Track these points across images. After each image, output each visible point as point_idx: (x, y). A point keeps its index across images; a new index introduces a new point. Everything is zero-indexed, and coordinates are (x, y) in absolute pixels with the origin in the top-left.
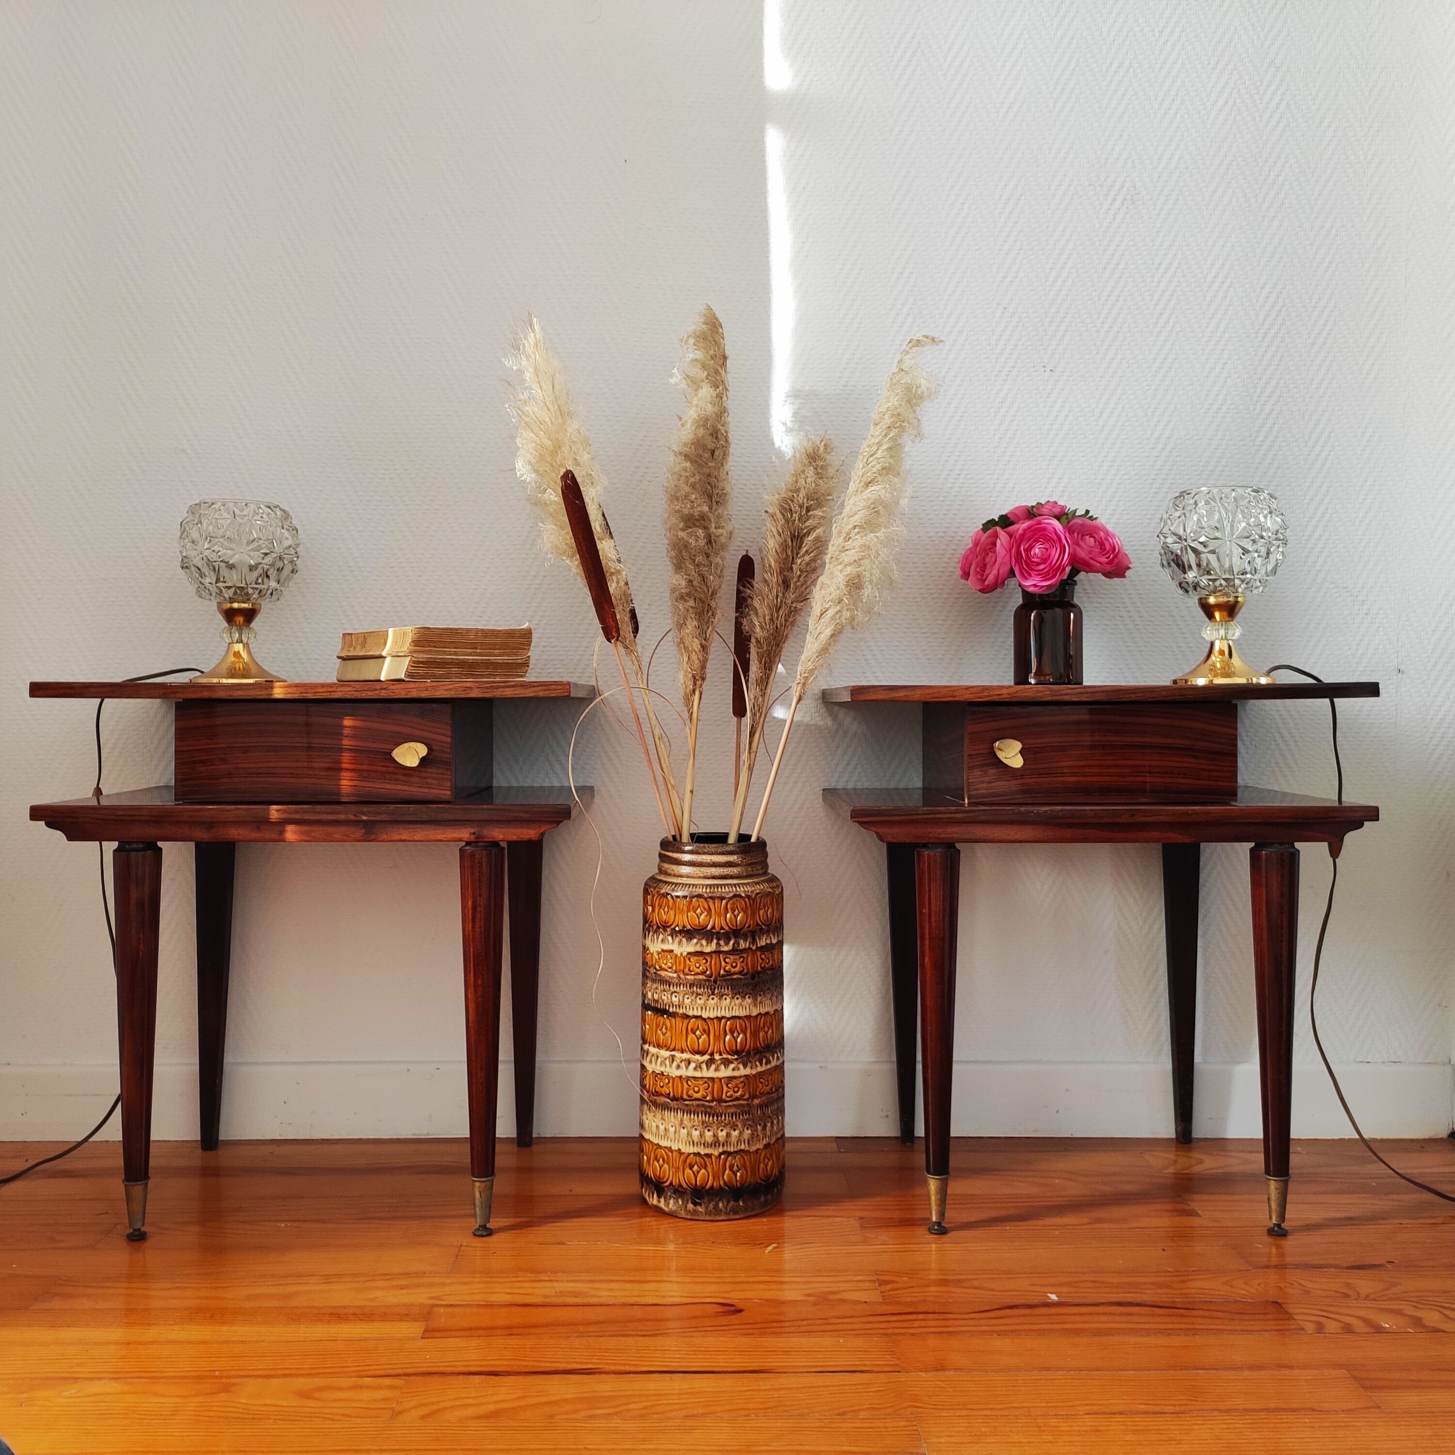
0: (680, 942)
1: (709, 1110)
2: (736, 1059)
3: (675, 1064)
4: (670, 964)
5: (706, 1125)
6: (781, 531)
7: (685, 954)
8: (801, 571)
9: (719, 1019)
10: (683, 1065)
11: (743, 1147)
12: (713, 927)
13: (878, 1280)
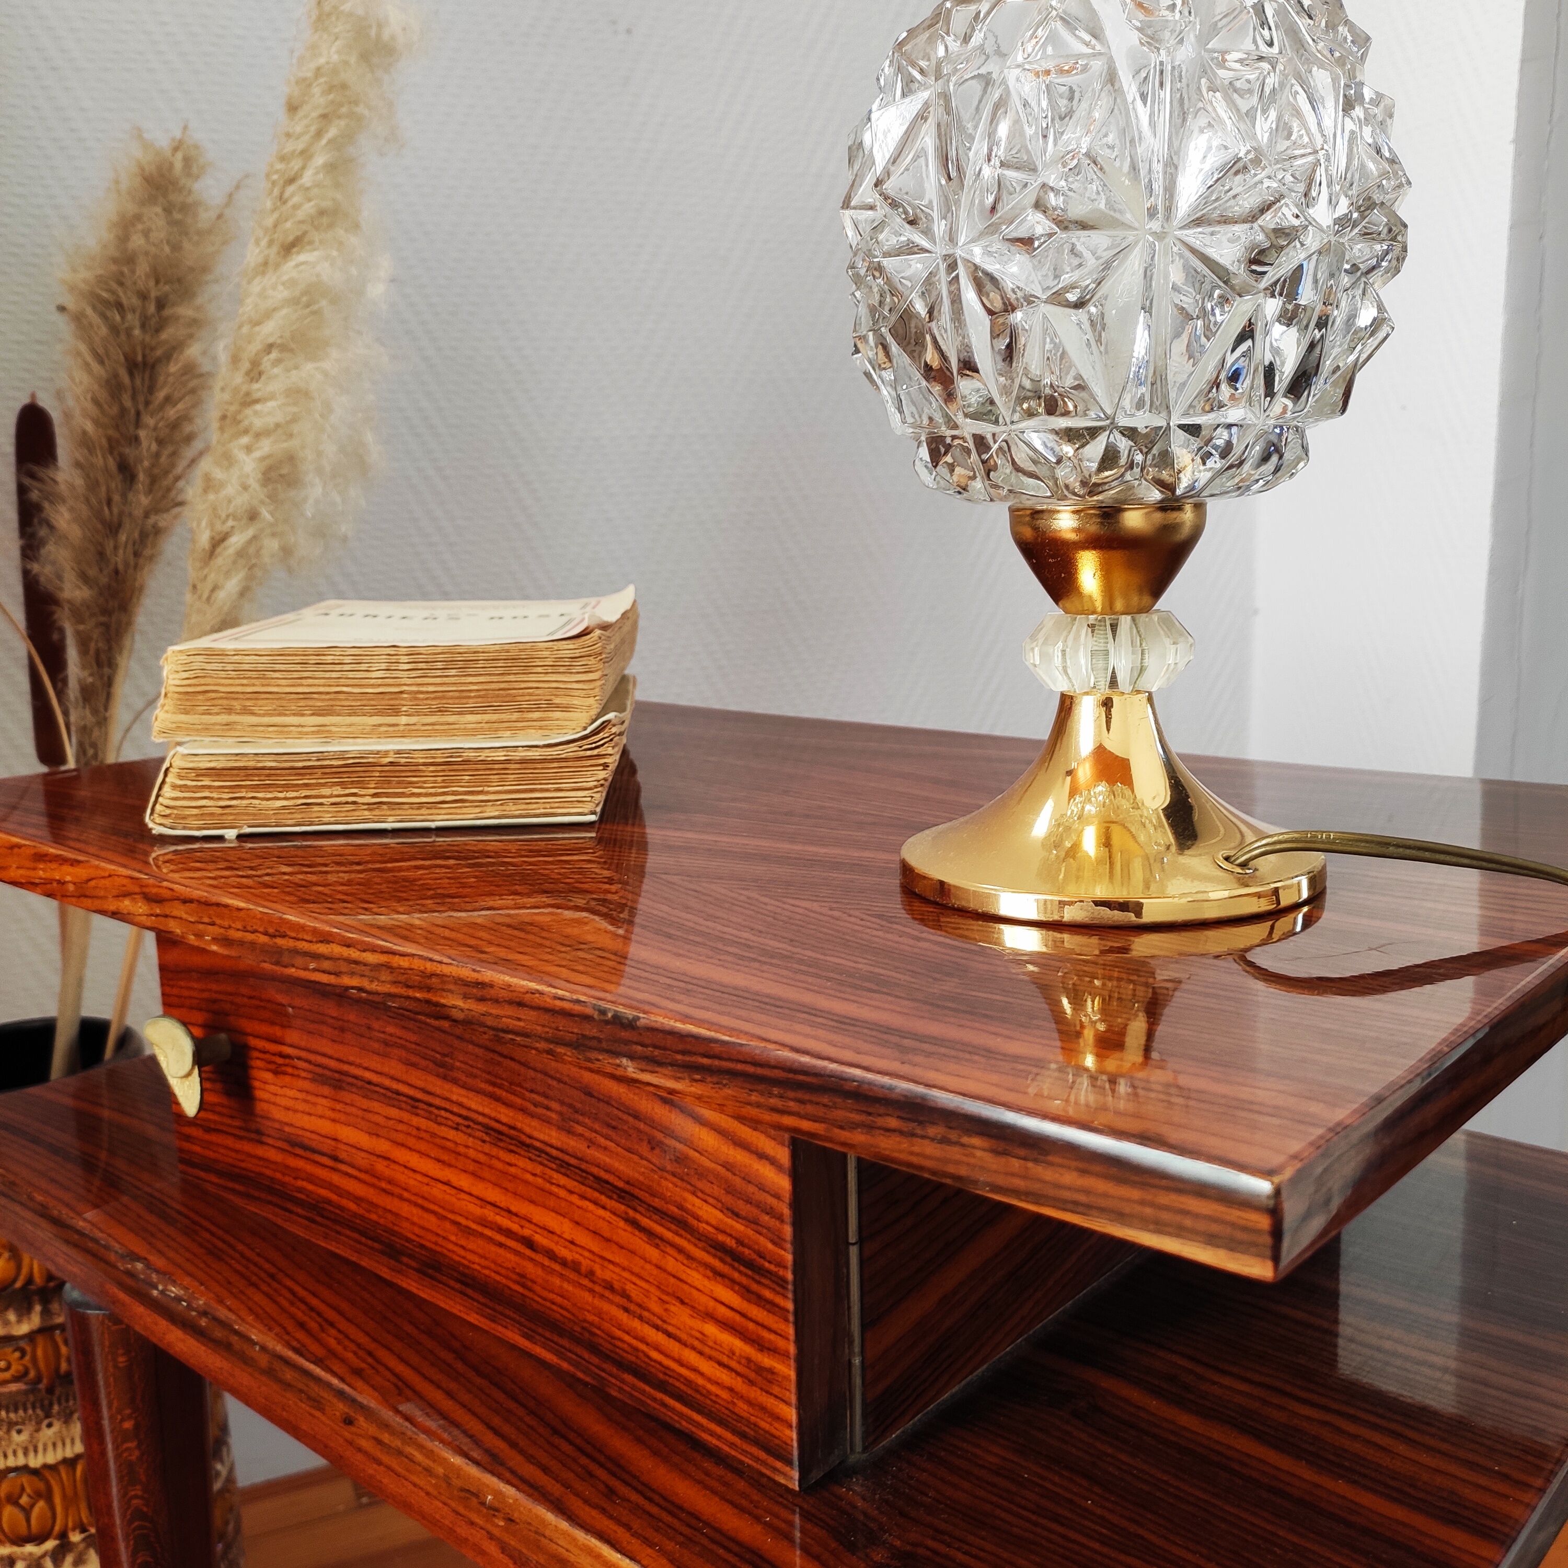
8: (158, 443)
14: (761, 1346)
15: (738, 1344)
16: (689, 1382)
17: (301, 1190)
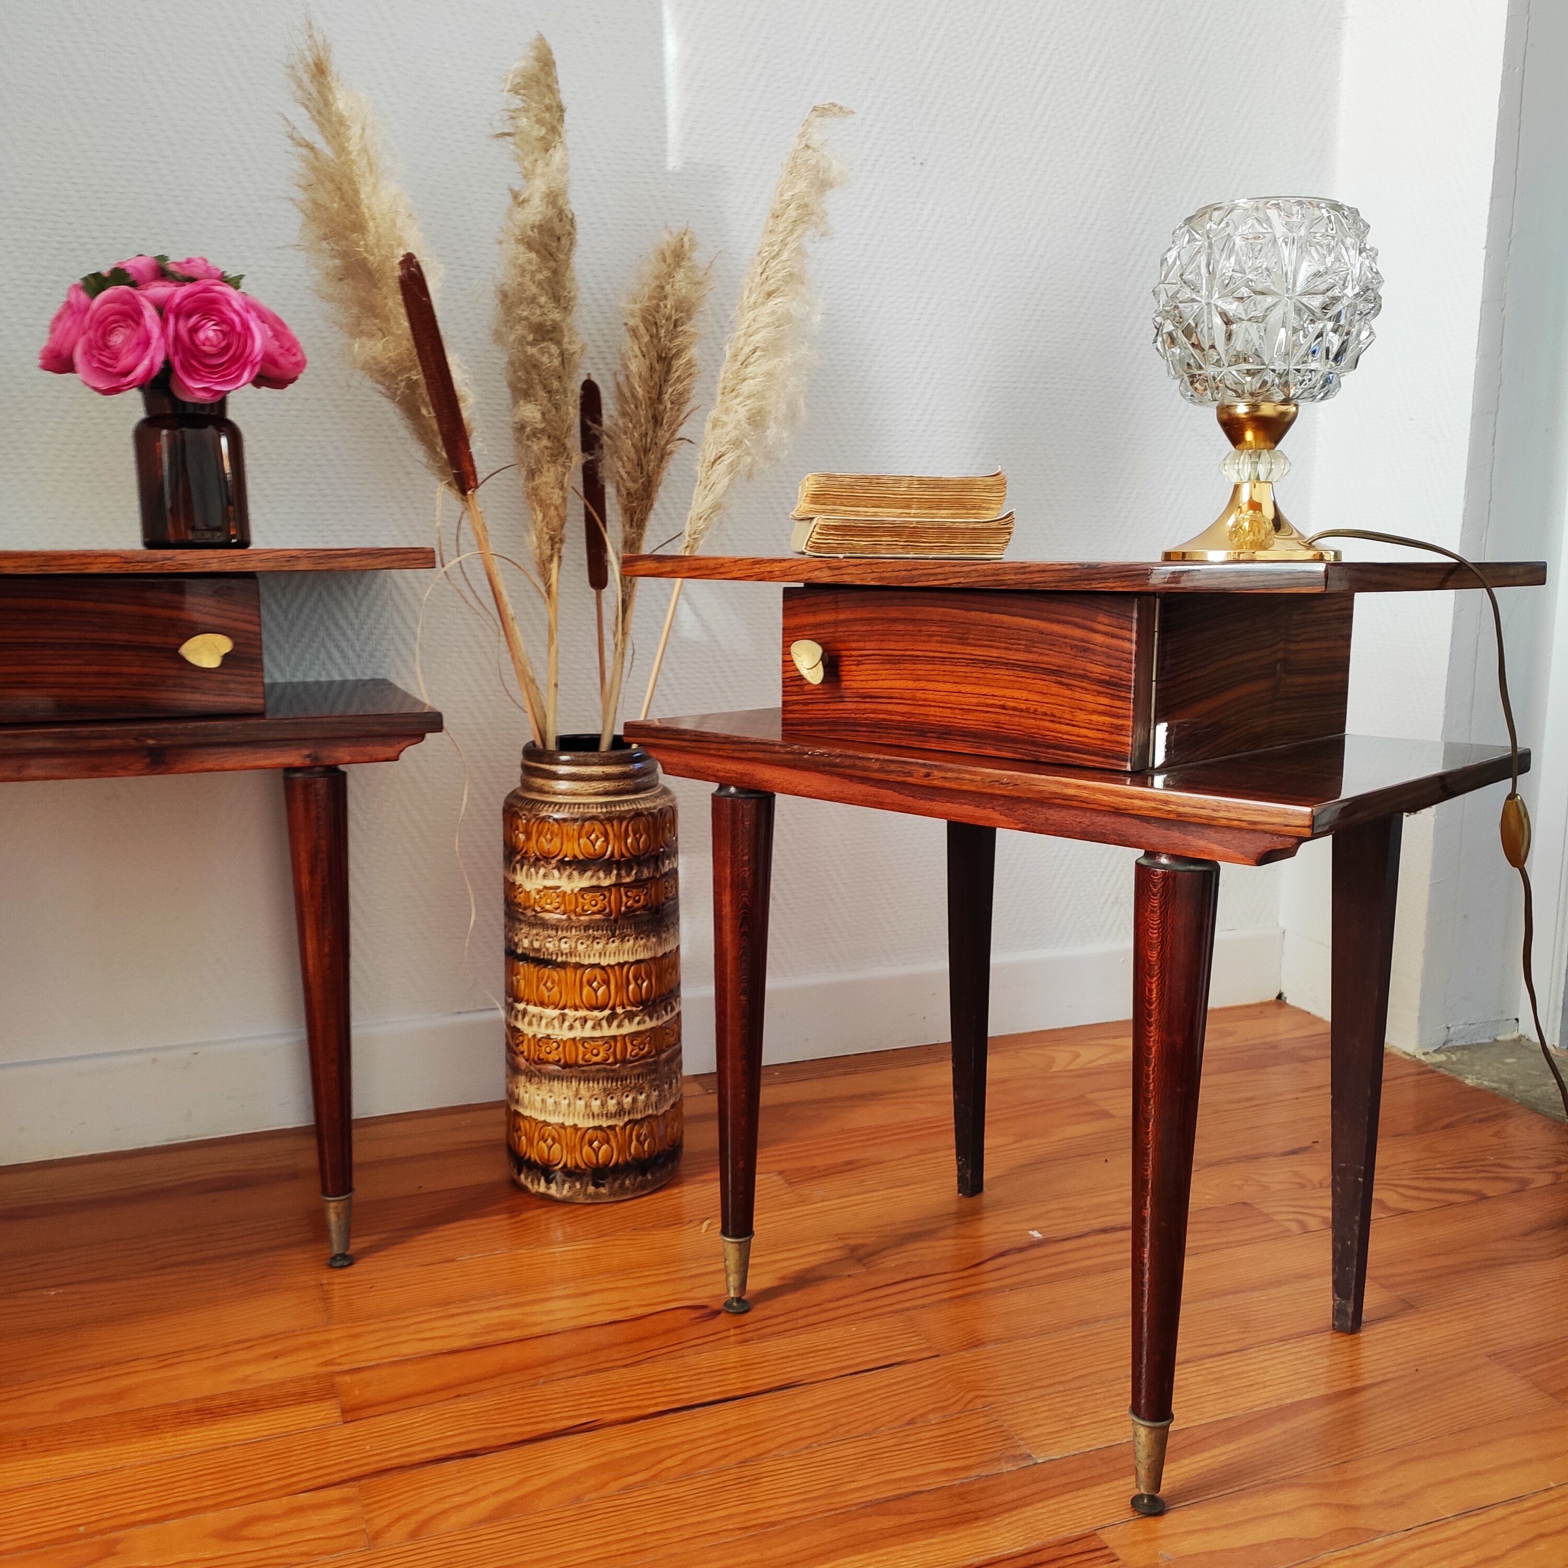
0: (570, 877)
1: (611, 1074)
2: (641, 1011)
3: (567, 1024)
4: (556, 905)
5: (608, 1093)
6: (644, 349)
7: (576, 890)
8: (672, 403)
9: (621, 965)
10: (577, 1024)
11: (650, 1112)
12: (612, 855)
13: (847, 1245)
14: (1118, 716)
15: (1108, 719)
16: (1082, 743)
17: (866, 719)
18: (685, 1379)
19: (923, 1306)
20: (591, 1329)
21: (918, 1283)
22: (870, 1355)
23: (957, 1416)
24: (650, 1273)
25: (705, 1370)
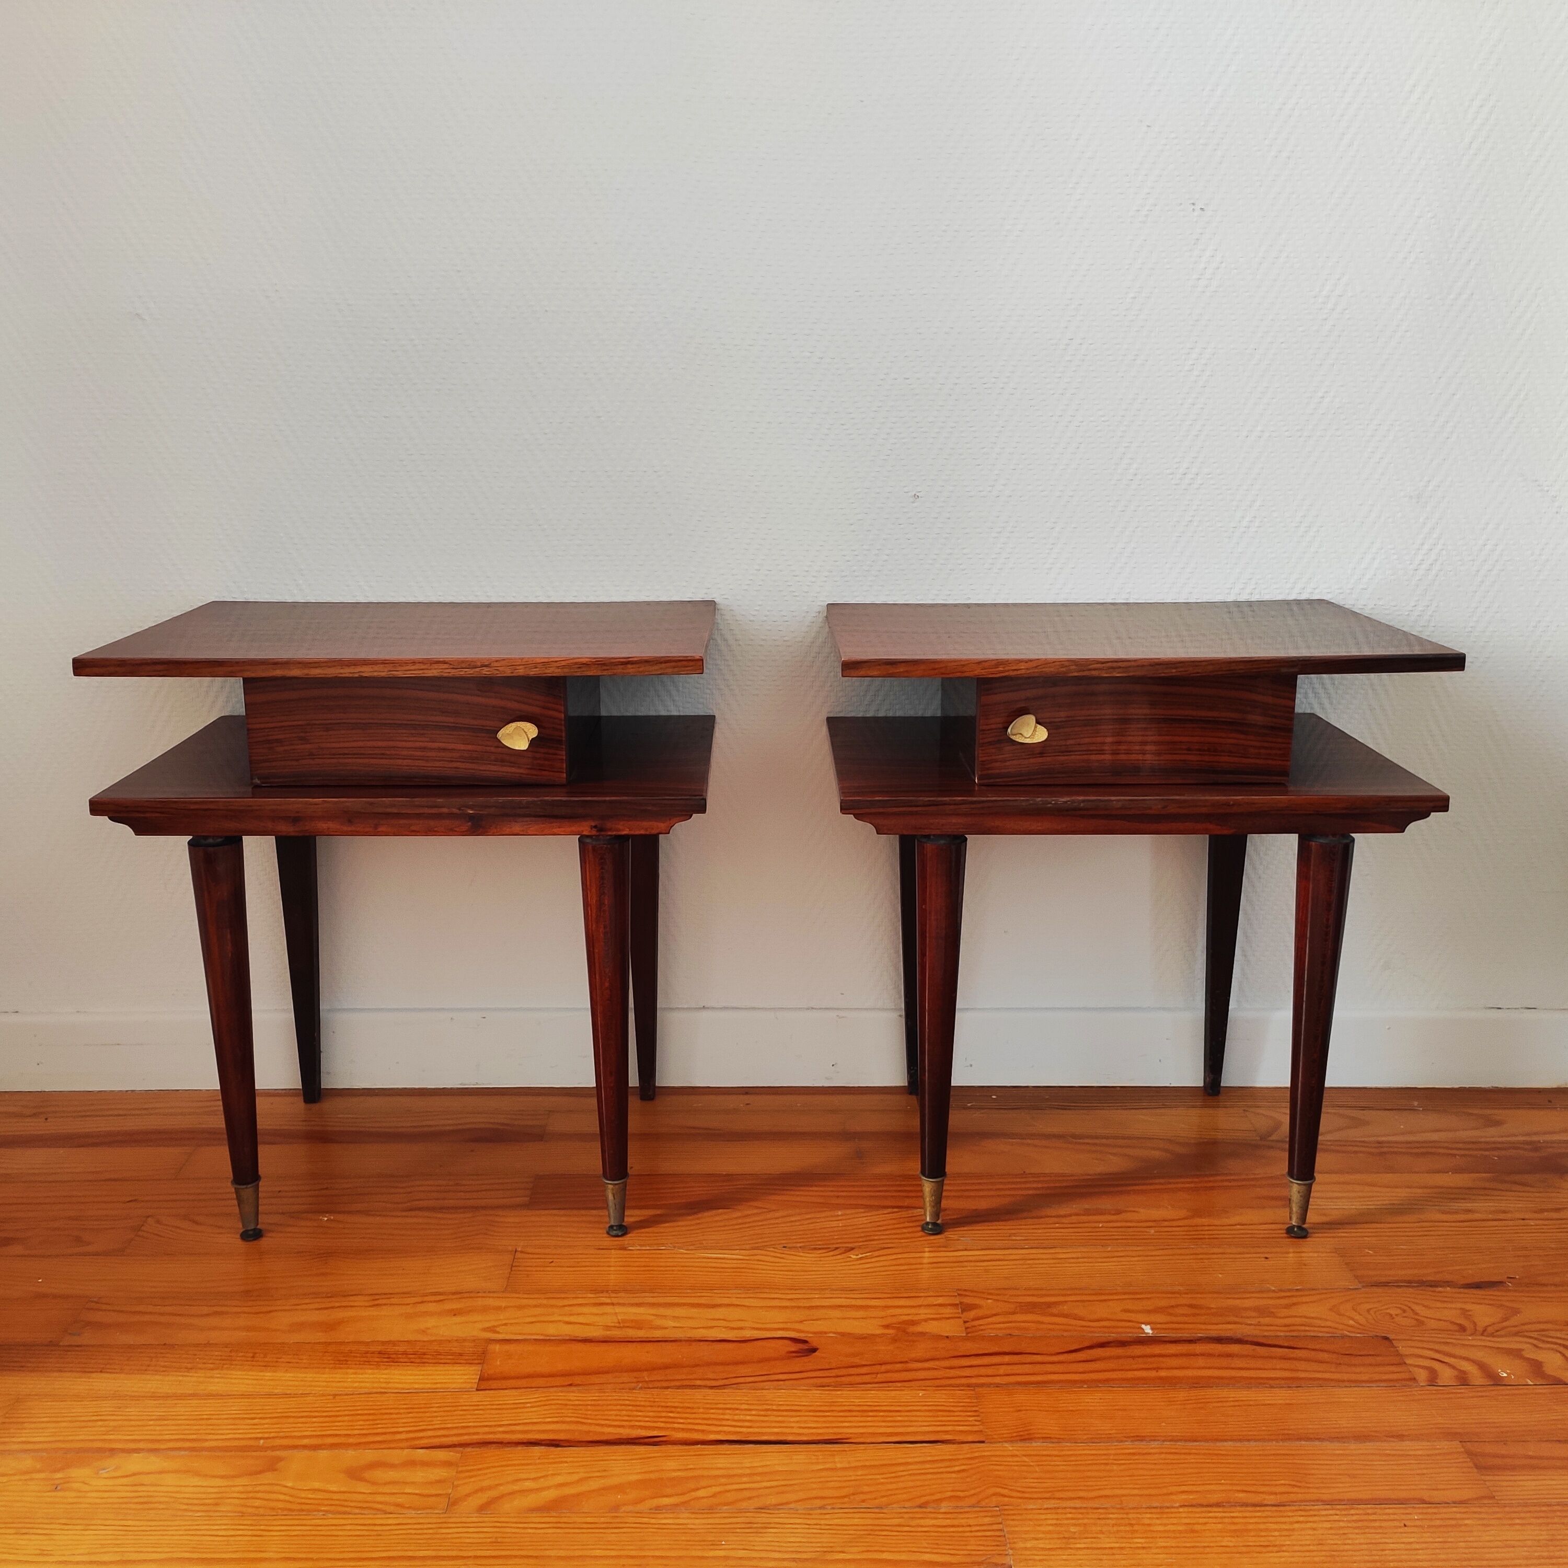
13: (961, 1303)
18: (754, 1412)
19: (997, 1385)
20: (702, 1343)
21: (1007, 1359)
22: (923, 1427)
23: (966, 1510)
24: (776, 1296)
25: (774, 1407)
